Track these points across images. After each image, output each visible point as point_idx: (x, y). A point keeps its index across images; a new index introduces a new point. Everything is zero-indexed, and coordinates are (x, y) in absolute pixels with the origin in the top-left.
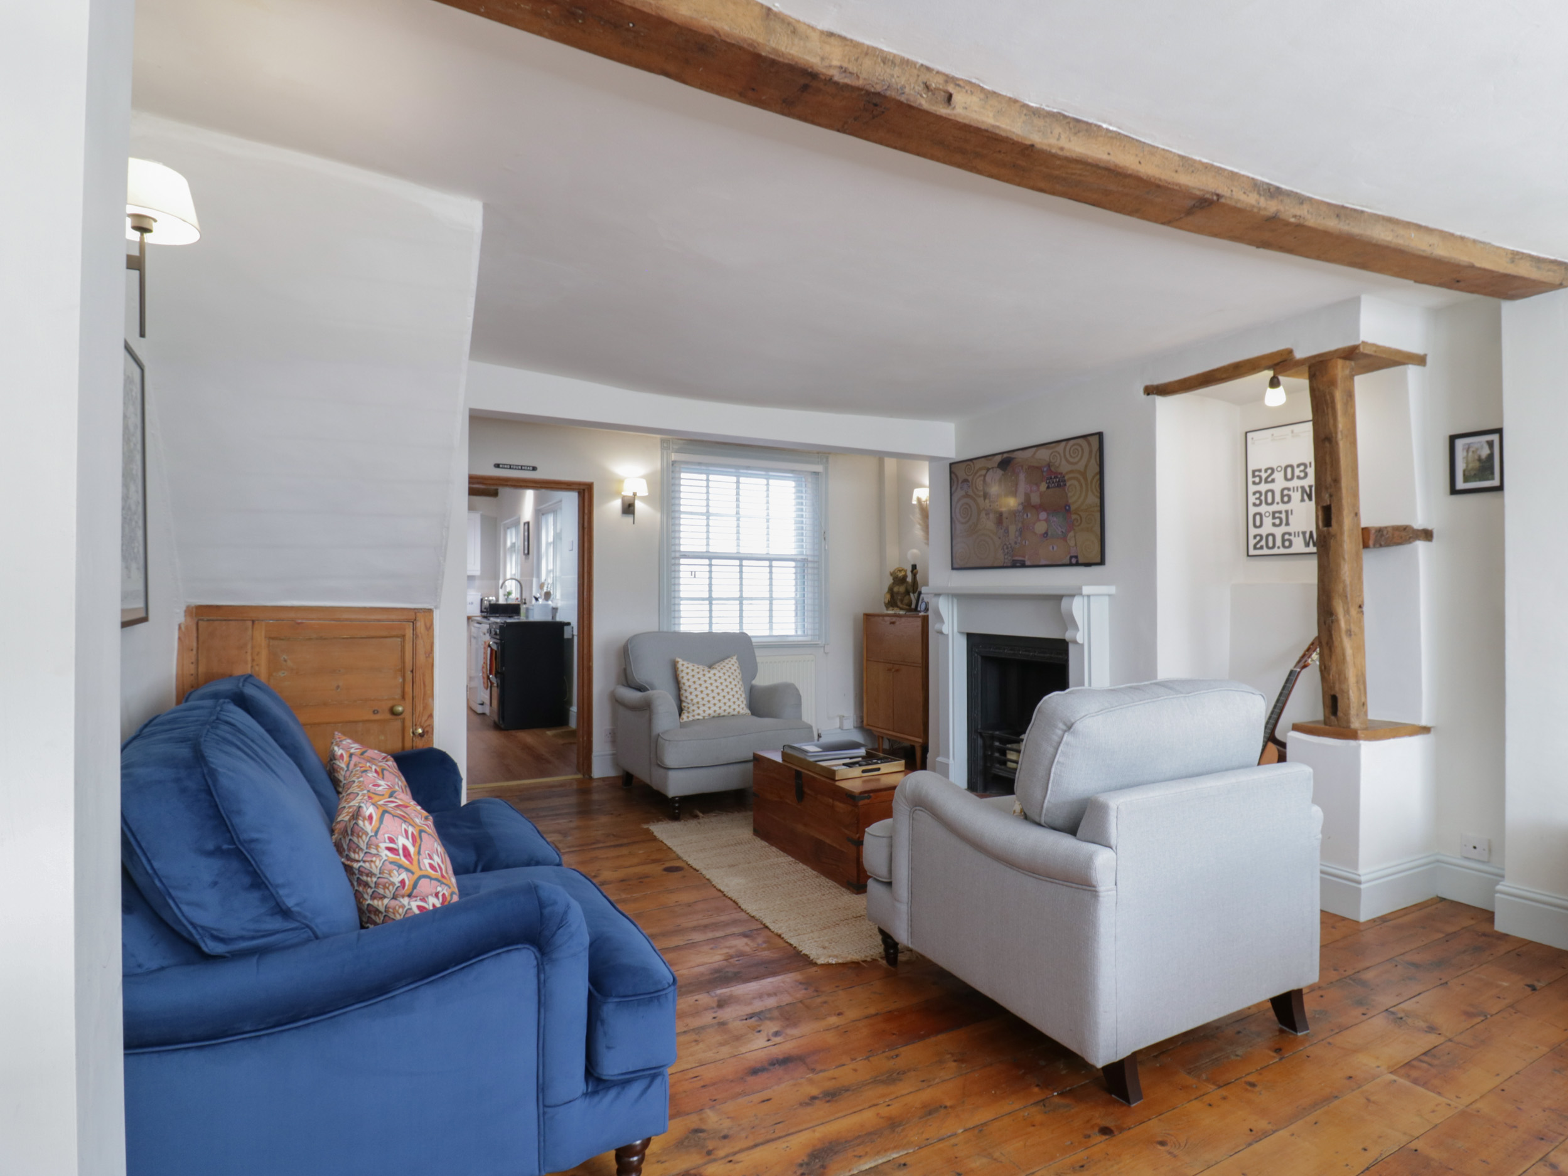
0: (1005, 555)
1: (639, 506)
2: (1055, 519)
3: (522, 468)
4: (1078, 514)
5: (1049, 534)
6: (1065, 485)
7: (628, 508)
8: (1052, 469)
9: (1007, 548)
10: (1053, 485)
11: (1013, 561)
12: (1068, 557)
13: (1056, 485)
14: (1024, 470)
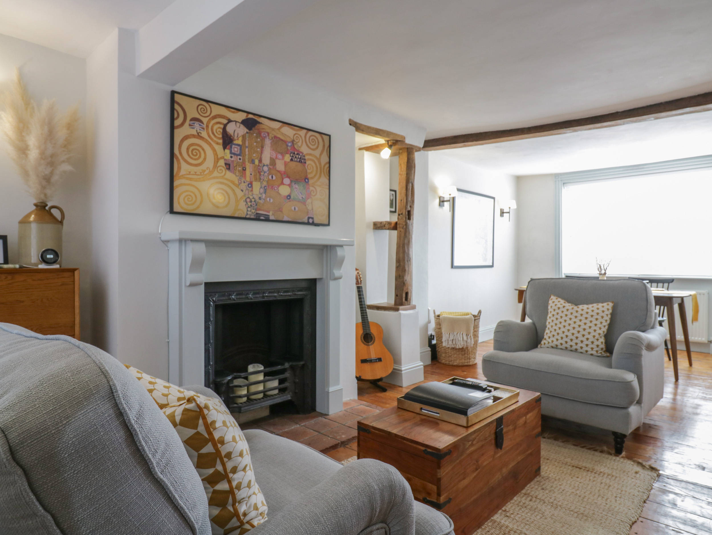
0: (249, 207)
2: (297, 186)
4: (315, 188)
5: (292, 197)
6: (305, 163)
8: (296, 146)
9: (251, 201)
10: (296, 159)
11: (257, 214)
12: (307, 218)
13: (298, 160)
14: (270, 138)
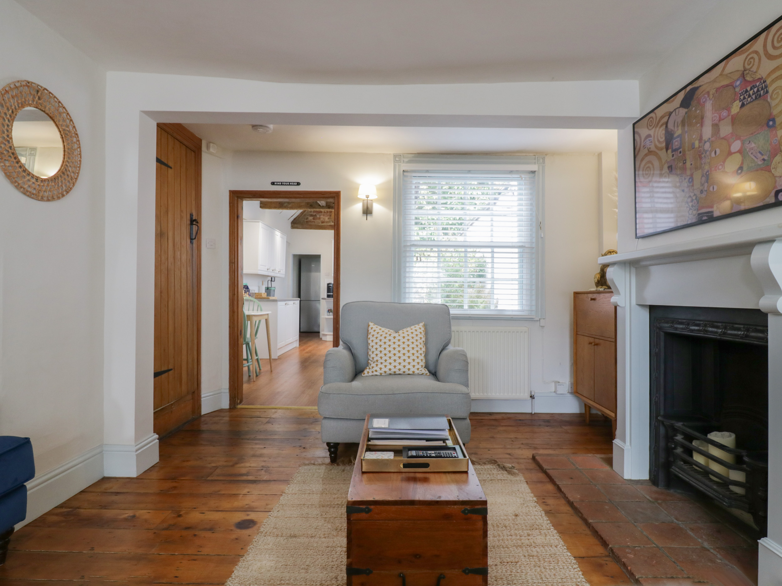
0: (690, 210)
1: (377, 208)
3: (289, 184)
5: (745, 168)
6: (767, 92)
7: (367, 211)
8: (748, 78)
9: (692, 201)
11: (699, 215)
12: (773, 194)
13: (754, 96)
14: (711, 96)
